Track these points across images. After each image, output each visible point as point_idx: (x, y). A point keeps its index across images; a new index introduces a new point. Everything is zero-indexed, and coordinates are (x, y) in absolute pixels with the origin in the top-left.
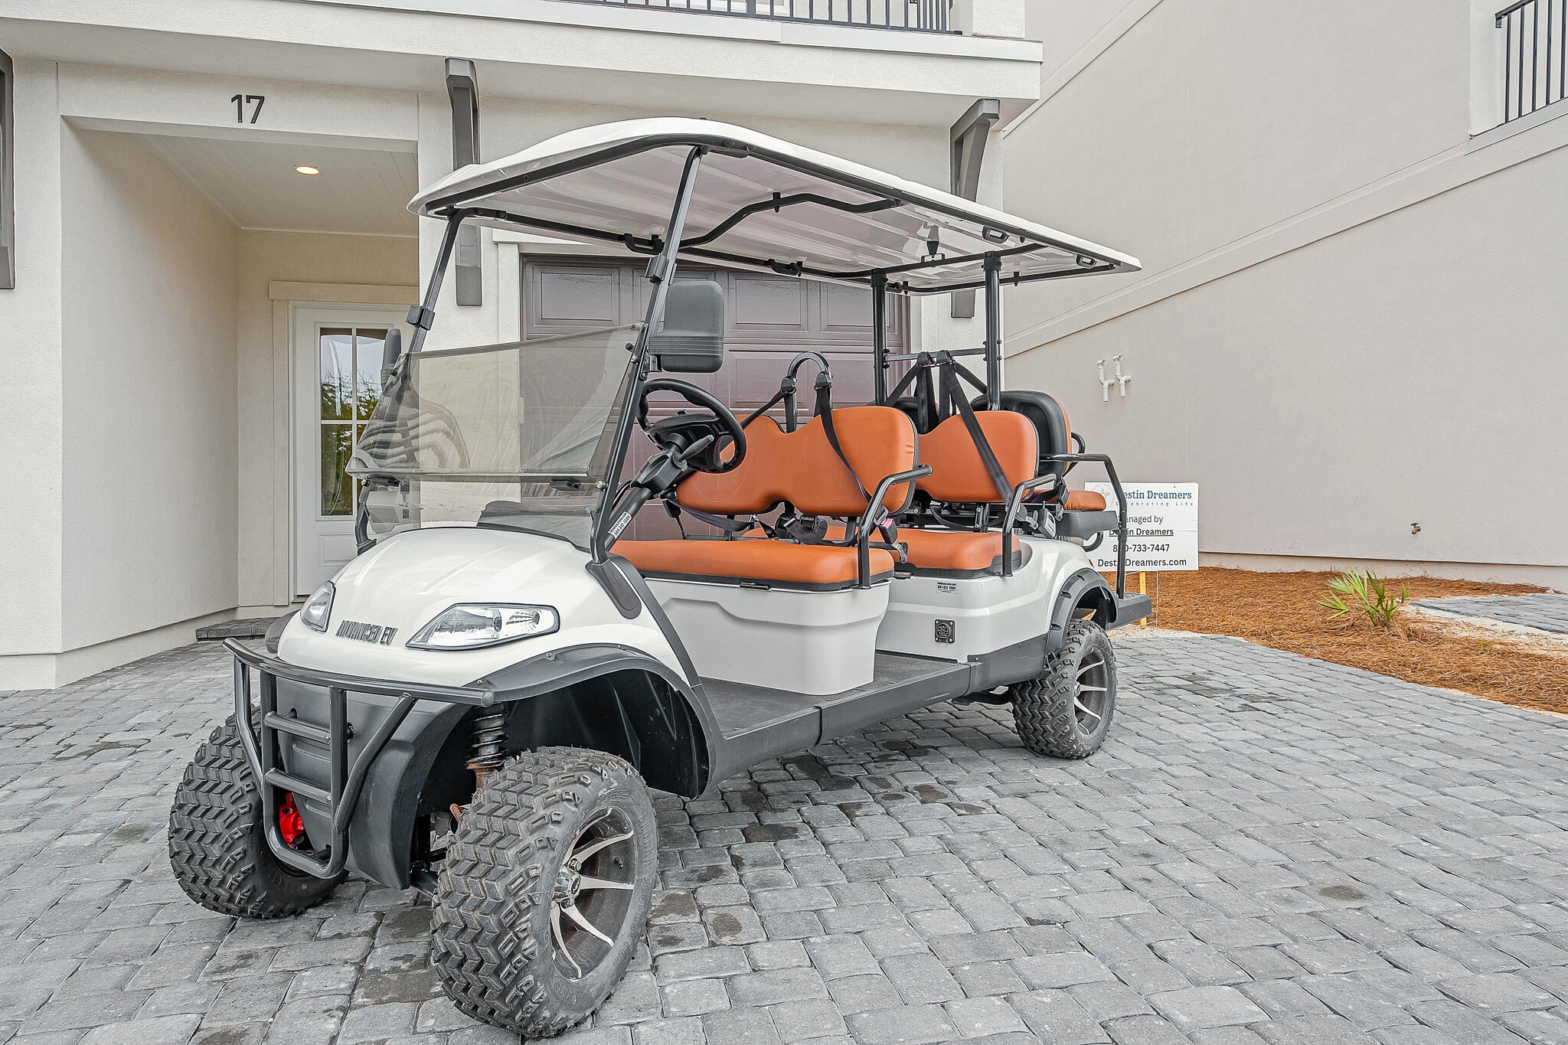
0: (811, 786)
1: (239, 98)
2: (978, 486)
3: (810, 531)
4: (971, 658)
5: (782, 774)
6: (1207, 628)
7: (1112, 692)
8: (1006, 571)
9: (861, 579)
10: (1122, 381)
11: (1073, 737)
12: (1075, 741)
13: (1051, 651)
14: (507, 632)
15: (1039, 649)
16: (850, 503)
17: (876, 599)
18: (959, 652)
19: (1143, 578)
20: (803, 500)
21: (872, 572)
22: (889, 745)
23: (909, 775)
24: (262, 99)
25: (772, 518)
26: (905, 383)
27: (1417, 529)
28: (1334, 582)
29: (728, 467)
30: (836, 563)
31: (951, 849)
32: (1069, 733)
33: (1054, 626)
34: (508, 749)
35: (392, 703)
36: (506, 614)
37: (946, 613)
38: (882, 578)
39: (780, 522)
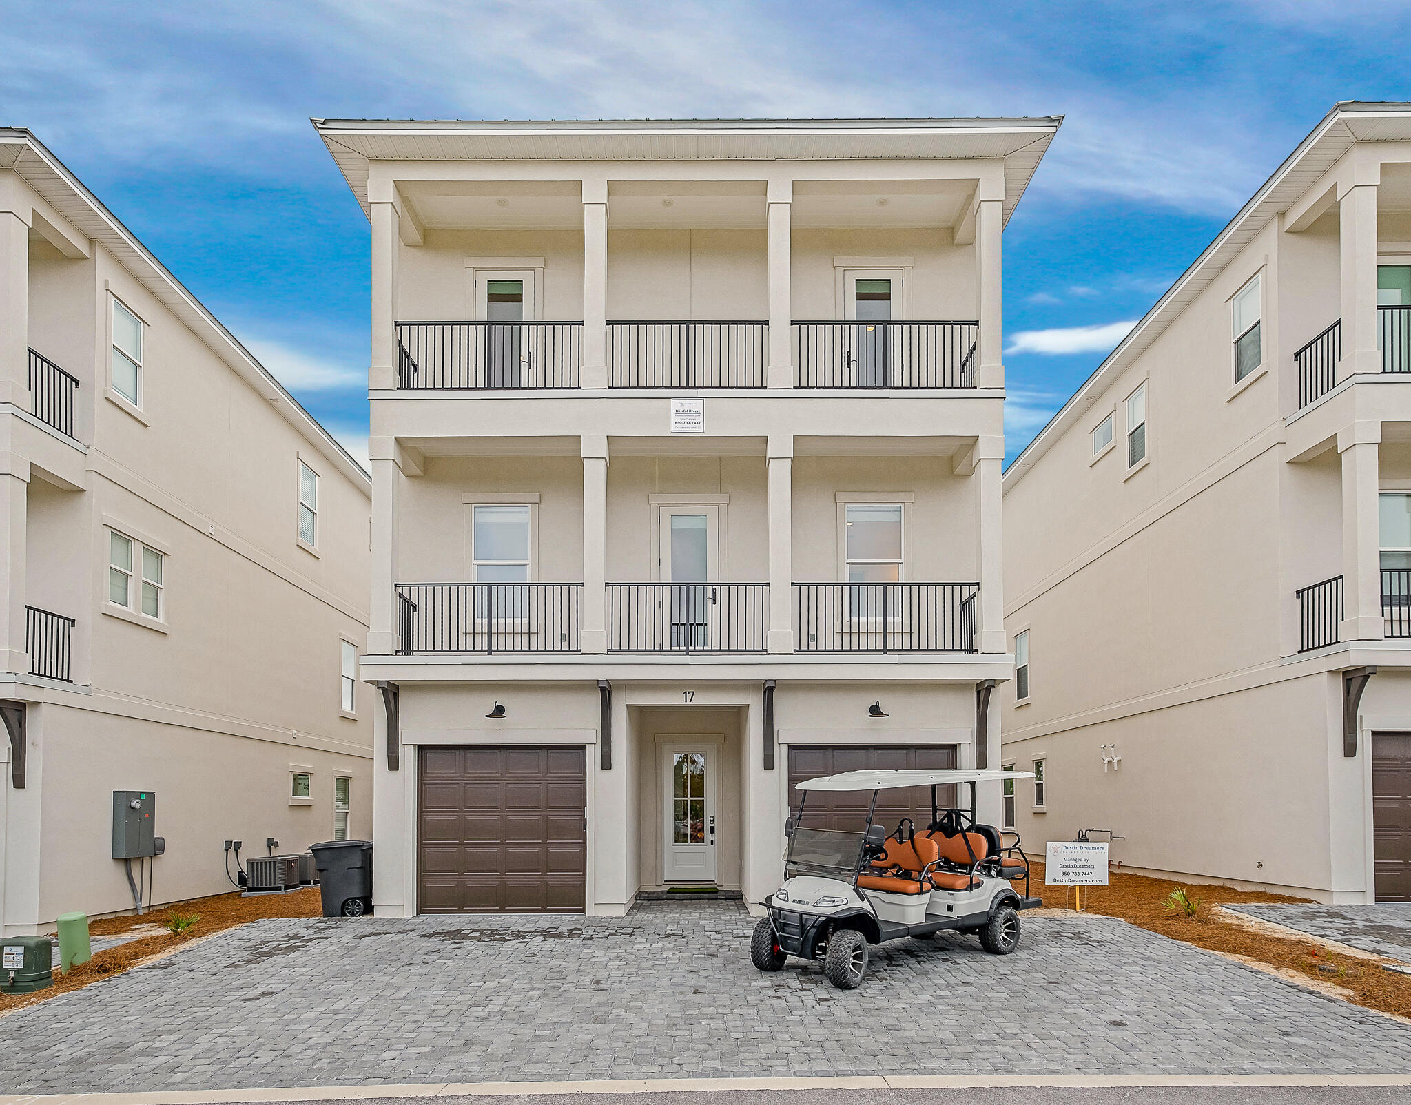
0: (908, 957)
1: (686, 692)
2: (966, 858)
3: (907, 875)
4: (958, 917)
5: (898, 953)
6: (1110, 914)
7: (1019, 933)
8: (971, 890)
9: (920, 892)
10: (1115, 761)
11: (999, 946)
12: (1000, 947)
13: (990, 917)
14: (836, 903)
15: (986, 915)
16: (919, 869)
17: (926, 898)
18: (954, 915)
19: (1077, 888)
20: (905, 866)
21: (923, 890)
22: (936, 948)
23: (940, 955)
24: (693, 692)
25: (894, 871)
26: (944, 819)
27: (1260, 865)
28: (1172, 894)
29: (883, 860)
30: (913, 887)
31: (948, 971)
32: (997, 945)
33: (991, 908)
34: (835, 931)
35: (815, 918)
36: (836, 900)
37: (950, 902)
38: (928, 891)
39: (898, 872)
